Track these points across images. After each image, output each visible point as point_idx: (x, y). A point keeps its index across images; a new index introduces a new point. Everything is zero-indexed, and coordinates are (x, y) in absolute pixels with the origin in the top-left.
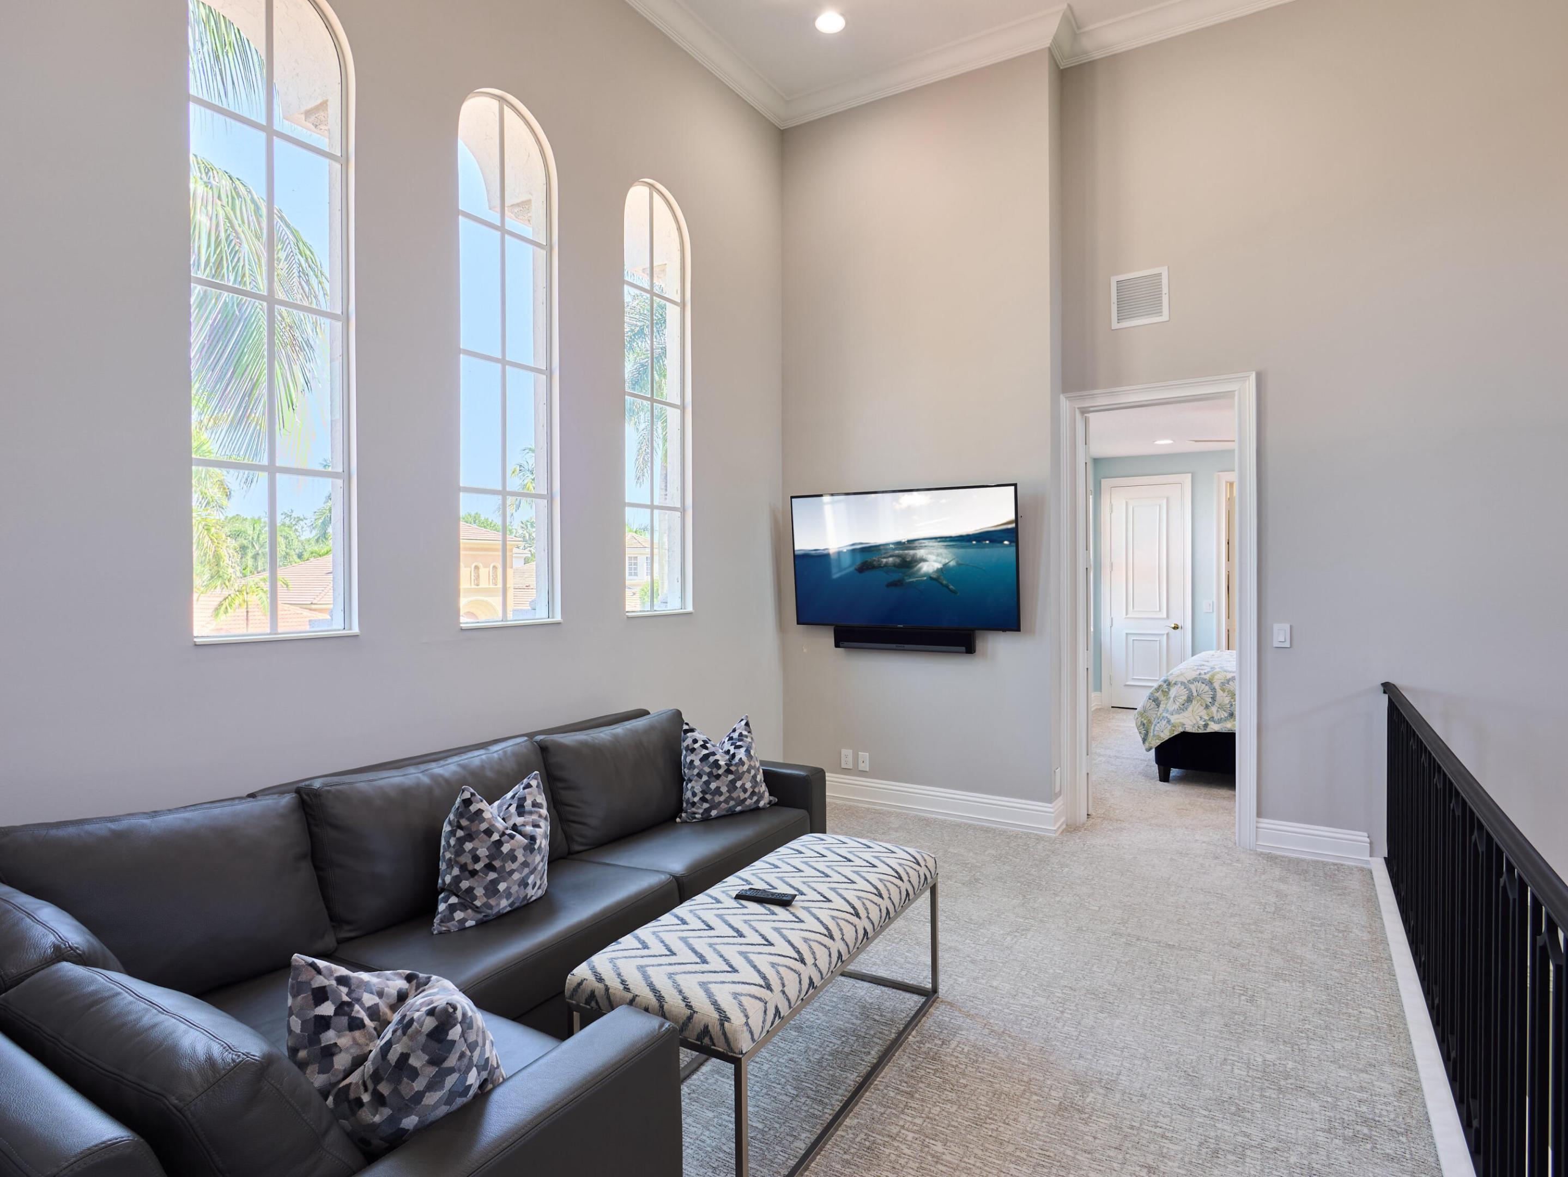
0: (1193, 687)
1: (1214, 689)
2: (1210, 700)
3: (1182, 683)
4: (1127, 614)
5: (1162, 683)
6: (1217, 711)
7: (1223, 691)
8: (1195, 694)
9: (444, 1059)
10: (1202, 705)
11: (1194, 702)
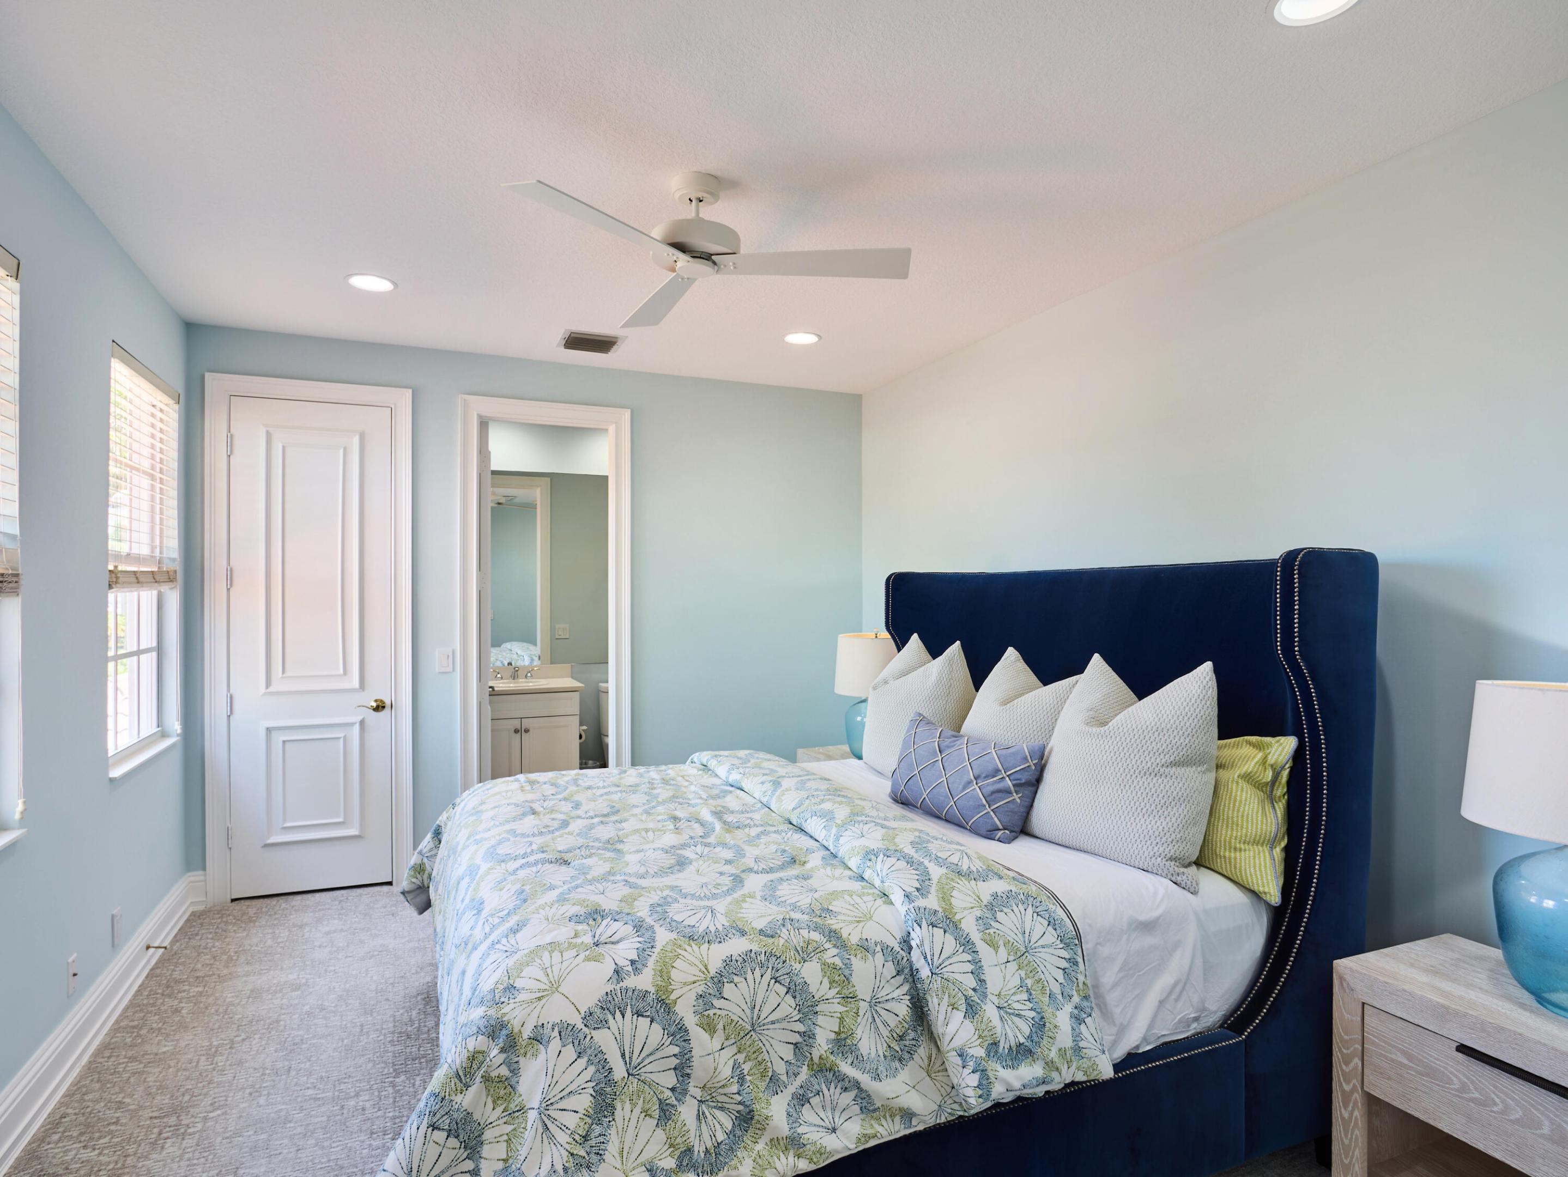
0: (604, 1039)
1: (682, 1029)
2: (670, 1079)
3: (566, 1031)
4: (268, 683)
5: (481, 1042)
6: (700, 1117)
7: (710, 1028)
8: (619, 1072)
10: (647, 1113)
11: (622, 1110)
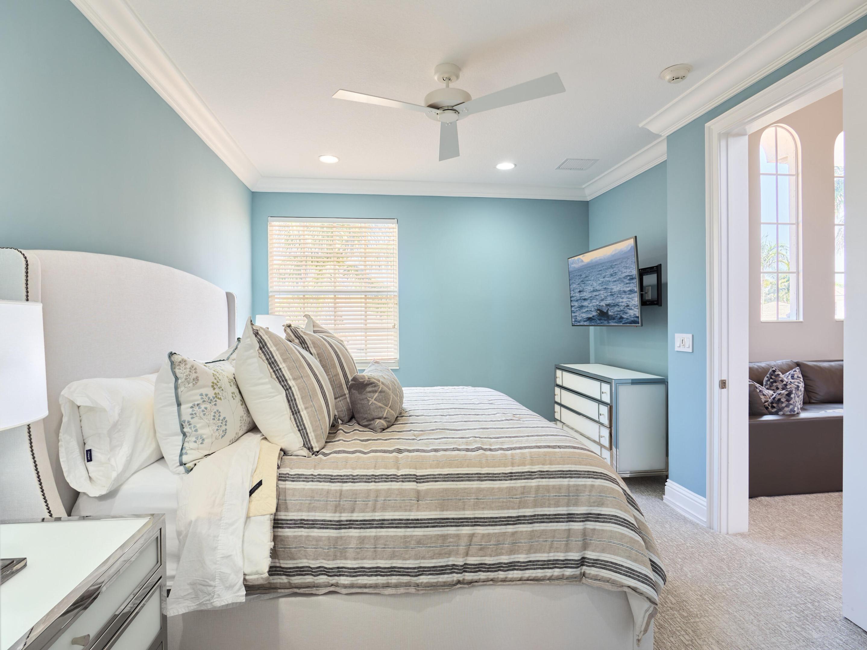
9: (790, 401)
